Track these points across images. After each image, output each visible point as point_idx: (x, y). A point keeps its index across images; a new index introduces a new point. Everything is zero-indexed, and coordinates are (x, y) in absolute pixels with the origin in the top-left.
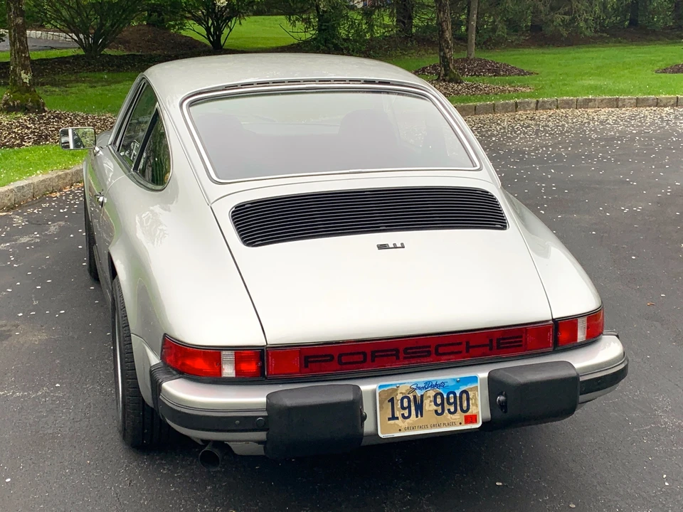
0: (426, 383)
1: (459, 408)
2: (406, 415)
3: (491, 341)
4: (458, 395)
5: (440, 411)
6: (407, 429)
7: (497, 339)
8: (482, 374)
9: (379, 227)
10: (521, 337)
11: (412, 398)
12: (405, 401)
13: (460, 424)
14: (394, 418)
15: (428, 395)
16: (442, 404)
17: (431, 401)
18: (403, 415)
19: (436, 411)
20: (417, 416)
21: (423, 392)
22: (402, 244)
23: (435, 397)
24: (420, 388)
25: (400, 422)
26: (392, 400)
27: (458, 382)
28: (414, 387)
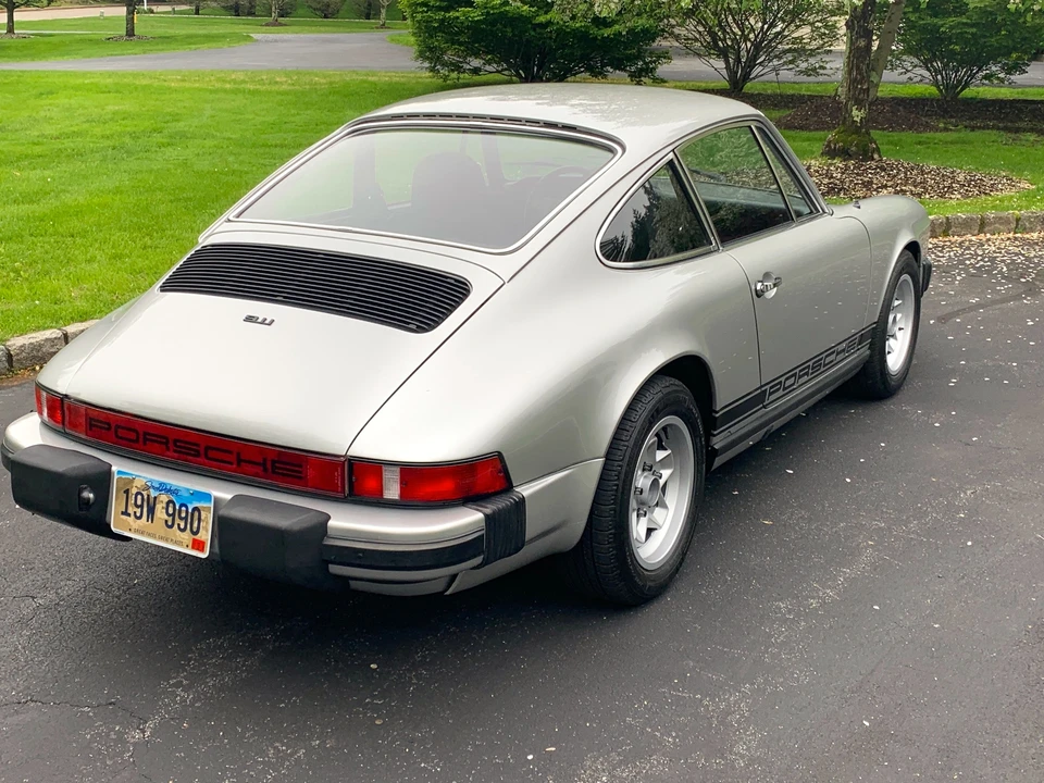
0: (161, 484)
1: (189, 526)
2: (138, 515)
3: (265, 460)
4: (190, 510)
6: (137, 531)
7: (273, 460)
8: (223, 492)
10: (300, 466)
11: (146, 497)
12: (139, 497)
13: (187, 546)
14: (126, 513)
15: (161, 499)
16: (173, 515)
17: (163, 508)
18: (135, 513)
19: (166, 521)
20: (148, 520)
21: (157, 494)
22: (273, 321)
23: (168, 503)
24: (154, 488)
25: (131, 520)
26: (127, 492)
27: (192, 494)
28: (149, 484)
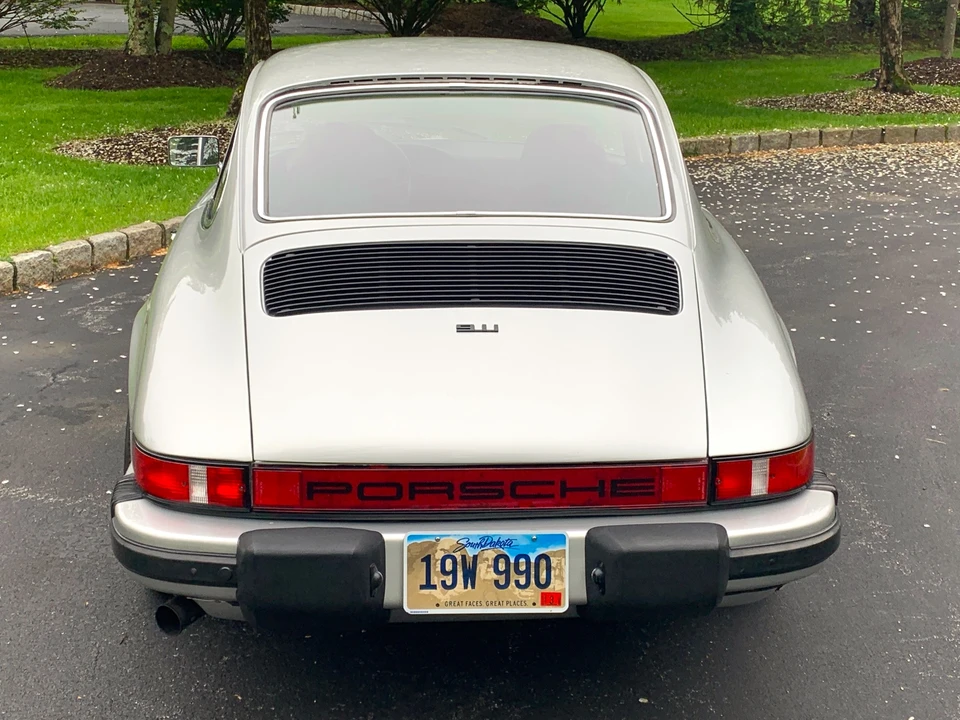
0: (483, 538)
1: (533, 580)
2: (449, 583)
3: (602, 483)
4: (533, 561)
5: (502, 583)
6: (450, 604)
7: (612, 481)
8: (576, 532)
9: (469, 298)
10: (652, 480)
11: (459, 559)
12: (449, 562)
13: (534, 604)
14: (429, 585)
15: (485, 556)
16: (507, 572)
17: (489, 566)
18: (443, 583)
20: (466, 587)
21: (477, 551)
22: (496, 326)
23: (496, 560)
24: (472, 545)
25: (438, 593)
26: (427, 560)
27: (534, 540)
28: (464, 542)
